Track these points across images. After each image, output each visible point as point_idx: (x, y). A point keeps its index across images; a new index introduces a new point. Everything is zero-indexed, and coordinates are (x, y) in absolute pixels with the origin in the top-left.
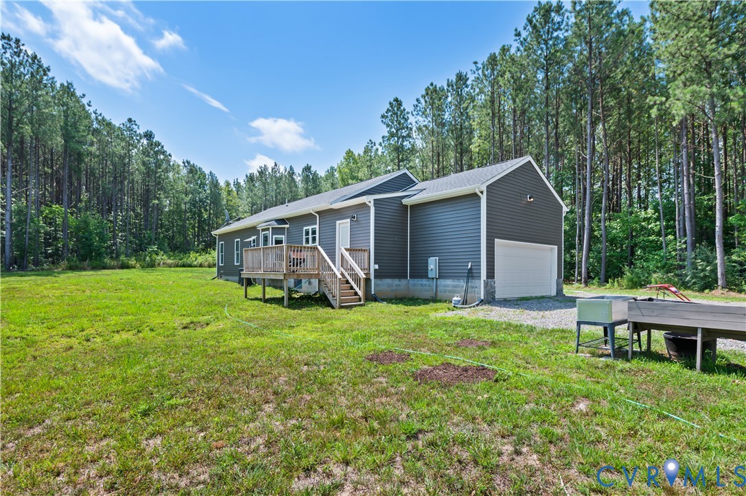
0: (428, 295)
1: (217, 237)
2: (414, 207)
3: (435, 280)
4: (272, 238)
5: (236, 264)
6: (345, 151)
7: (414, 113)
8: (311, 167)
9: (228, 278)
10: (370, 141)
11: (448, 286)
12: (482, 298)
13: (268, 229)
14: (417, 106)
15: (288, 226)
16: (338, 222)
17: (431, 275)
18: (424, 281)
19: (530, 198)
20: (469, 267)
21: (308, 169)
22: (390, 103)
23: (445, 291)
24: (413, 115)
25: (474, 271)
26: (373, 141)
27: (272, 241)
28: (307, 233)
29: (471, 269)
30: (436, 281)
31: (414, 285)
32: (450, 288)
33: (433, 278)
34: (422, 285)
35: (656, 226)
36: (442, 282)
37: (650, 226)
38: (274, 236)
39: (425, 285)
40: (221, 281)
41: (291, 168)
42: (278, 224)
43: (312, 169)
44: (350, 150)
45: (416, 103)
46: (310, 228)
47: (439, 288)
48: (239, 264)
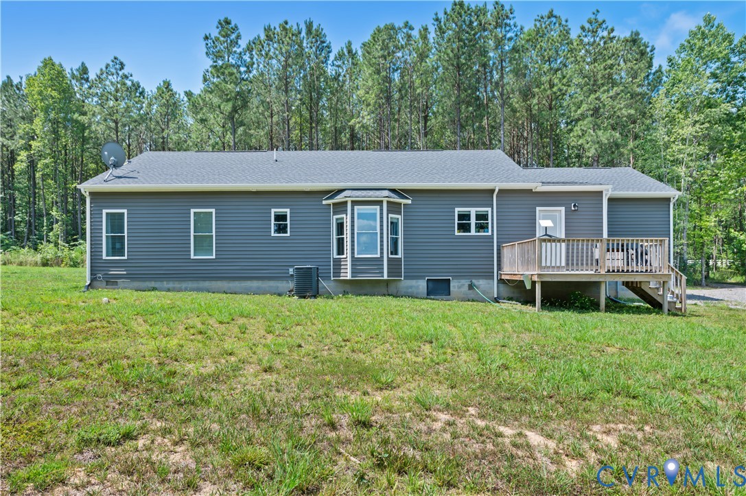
13: (380, 203)
15: (409, 202)
16: (539, 209)
28: (465, 217)
38: (390, 216)
42: (399, 197)
46: (473, 212)
48: (214, 257)
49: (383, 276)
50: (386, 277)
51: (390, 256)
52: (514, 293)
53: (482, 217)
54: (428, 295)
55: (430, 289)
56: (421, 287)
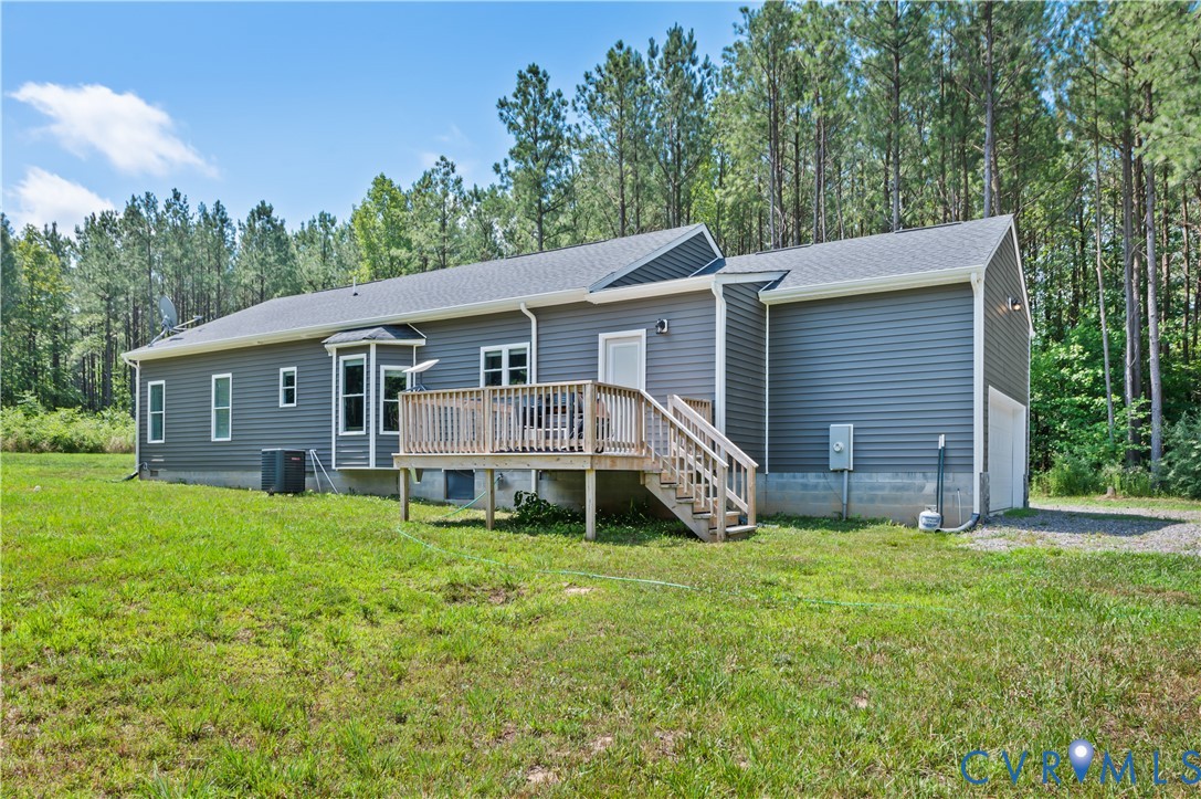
0: (829, 508)
1: (138, 367)
2: (778, 309)
3: (846, 473)
4: (378, 372)
5: (214, 439)
6: (373, 180)
7: (579, 105)
8: (271, 209)
9: (183, 475)
10: (443, 159)
11: (882, 488)
12: (977, 511)
13: (366, 348)
14: (585, 89)
15: (422, 342)
16: (602, 336)
17: (834, 464)
18: (812, 478)
19: (1013, 304)
20: (941, 444)
21: (263, 212)
22: (521, 76)
23: (872, 500)
24: (576, 109)
25: (950, 454)
26: (450, 160)
27: (378, 378)
28: (494, 361)
29: (944, 449)
30: (849, 478)
31: (783, 487)
32: (886, 492)
33: (842, 471)
34: (805, 487)
35: (1087, 375)
36: (864, 479)
37: (1075, 377)
38: (383, 368)
39: (815, 487)
40: (159, 485)
41: (218, 207)
42: (398, 337)
43: (274, 215)
44: (383, 177)
45: (583, 82)
46: (505, 350)
47: (854, 493)
48: (230, 439)
49: (368, 465)
50: (372, 466)
51: (382, 432)
52: (563, 497)
53: (518, 359)
54: (448, 497)
55: (450, 487)
56: (436, 483)
